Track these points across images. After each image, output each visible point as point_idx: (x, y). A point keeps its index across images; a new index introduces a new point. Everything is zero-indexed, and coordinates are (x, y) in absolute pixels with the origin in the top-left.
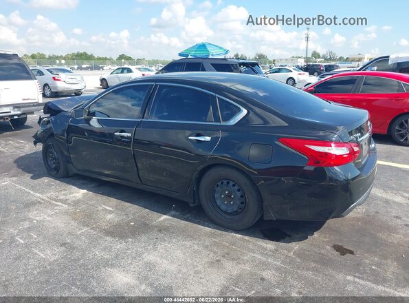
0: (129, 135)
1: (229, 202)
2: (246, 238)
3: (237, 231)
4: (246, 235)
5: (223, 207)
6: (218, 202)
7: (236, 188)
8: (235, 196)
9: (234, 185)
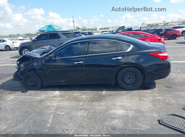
0: (82, 62)
1: (130, 80)
2: (139, 91)
3: (135, 90)
4: (138, 90)
5: (128, 83)
6: (126, 81)
7: (133, 74)
8: (132, 77)
9: (132, 73)
